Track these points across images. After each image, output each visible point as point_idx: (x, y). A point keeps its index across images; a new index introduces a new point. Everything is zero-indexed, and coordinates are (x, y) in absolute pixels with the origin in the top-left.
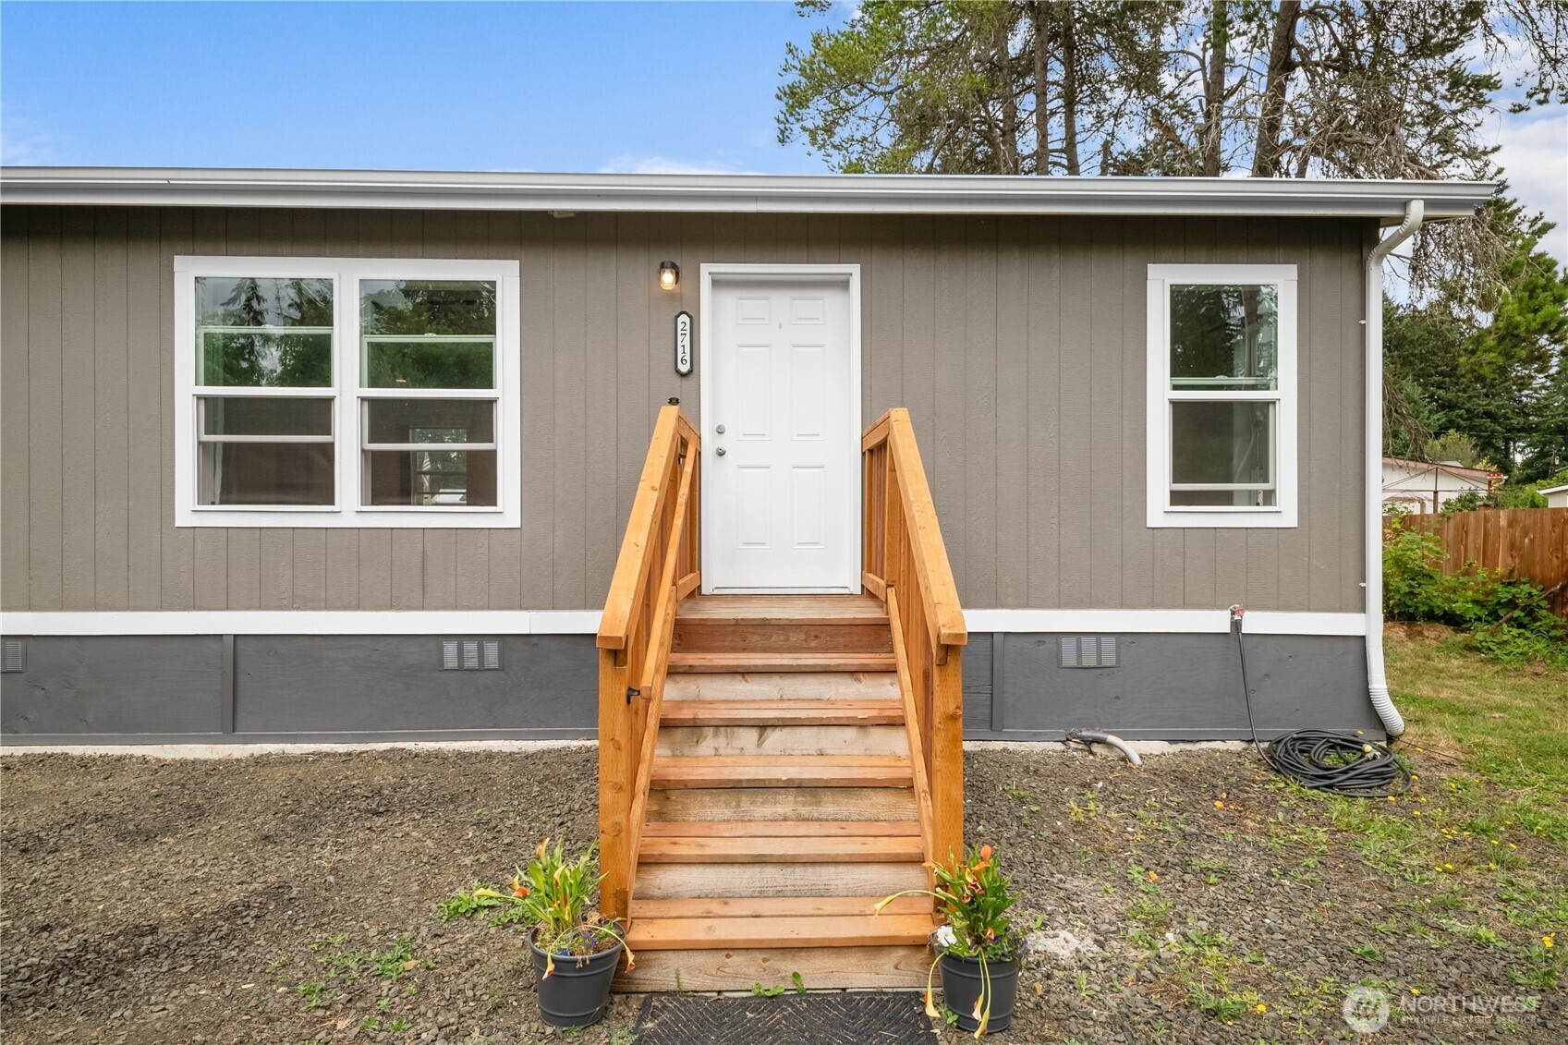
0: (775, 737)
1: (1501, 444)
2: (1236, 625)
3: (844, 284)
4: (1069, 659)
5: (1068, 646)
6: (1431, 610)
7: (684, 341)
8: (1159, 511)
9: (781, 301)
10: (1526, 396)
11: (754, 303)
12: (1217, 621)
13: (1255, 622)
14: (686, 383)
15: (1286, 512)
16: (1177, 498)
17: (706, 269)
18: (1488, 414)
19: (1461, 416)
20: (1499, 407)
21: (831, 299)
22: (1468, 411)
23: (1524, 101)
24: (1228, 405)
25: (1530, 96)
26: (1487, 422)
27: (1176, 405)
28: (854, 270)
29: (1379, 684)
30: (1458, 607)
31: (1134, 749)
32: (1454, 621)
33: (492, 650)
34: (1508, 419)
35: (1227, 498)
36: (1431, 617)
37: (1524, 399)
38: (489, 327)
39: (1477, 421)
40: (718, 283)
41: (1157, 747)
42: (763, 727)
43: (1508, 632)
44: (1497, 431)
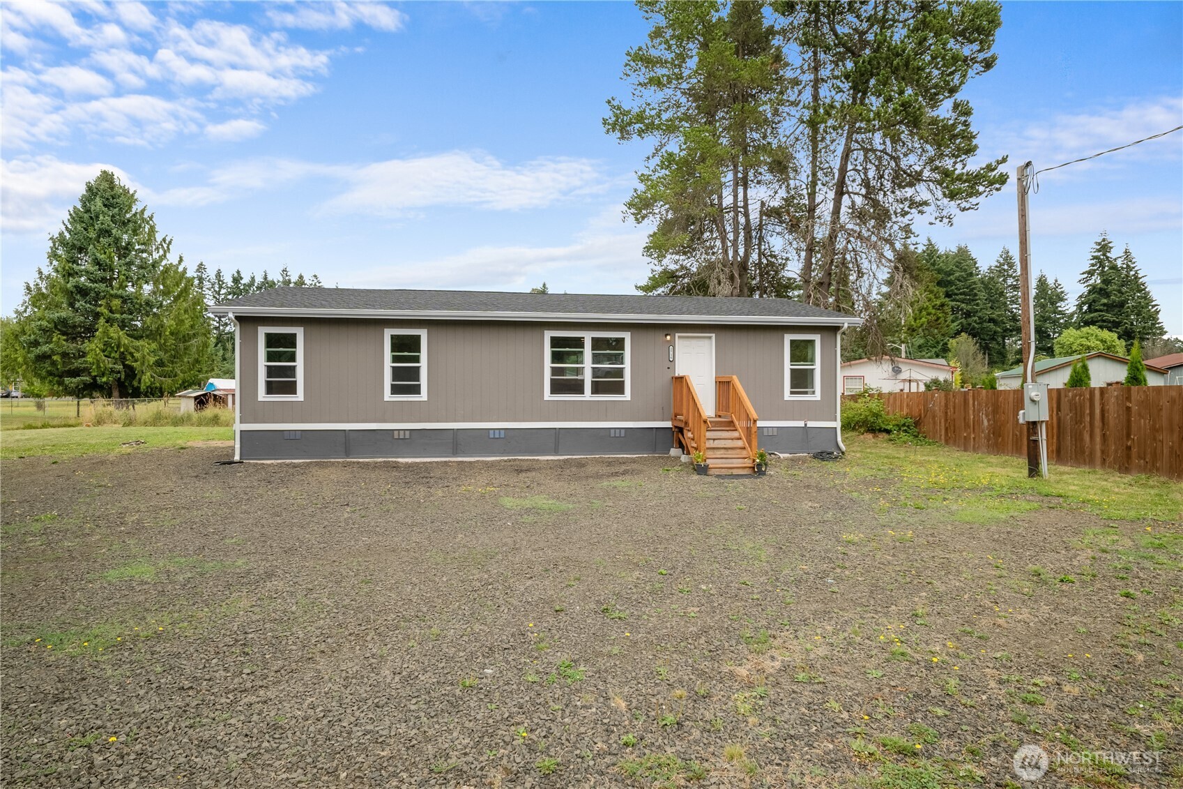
0: (716, 441)
1: (1000, 339)
2: (806, 425)
3: (710, 338)
4: (765, 434)
5: (765, 430)
6: (880, 428)
7: (671, 353)
8: (787, 396)
9: (694, 342)
10: (1016, 308)
11: (686, 342)
12: (801, 424)
13: (811, 424)
14: (673, 363)
15: (817, 396)
16: (792, 393)
17: (677, 335)
18: (991, 320)
19: (975, 322)
20: (998, 315)
21: (706, 342)
22: (980, 318)
23: (934, 221)
24: (807, 369)
25: (936, 219)
26: (991, 325)
27: (791, 369)
28: (713, 335)
29: (839, 439)
30: (889, 427)
31: (782, 456)
32: (888, 432)
33: (623, 431)
34: (1004, 323)
35: (806, 393)
36: (880, 431)
37: (1015, 310)
38: (623, 349)
39: (985, 325)
40: (679, 337)
41: (787, 455)
42: (714, 440)
43: (903, 434)
44: (999, 332)
